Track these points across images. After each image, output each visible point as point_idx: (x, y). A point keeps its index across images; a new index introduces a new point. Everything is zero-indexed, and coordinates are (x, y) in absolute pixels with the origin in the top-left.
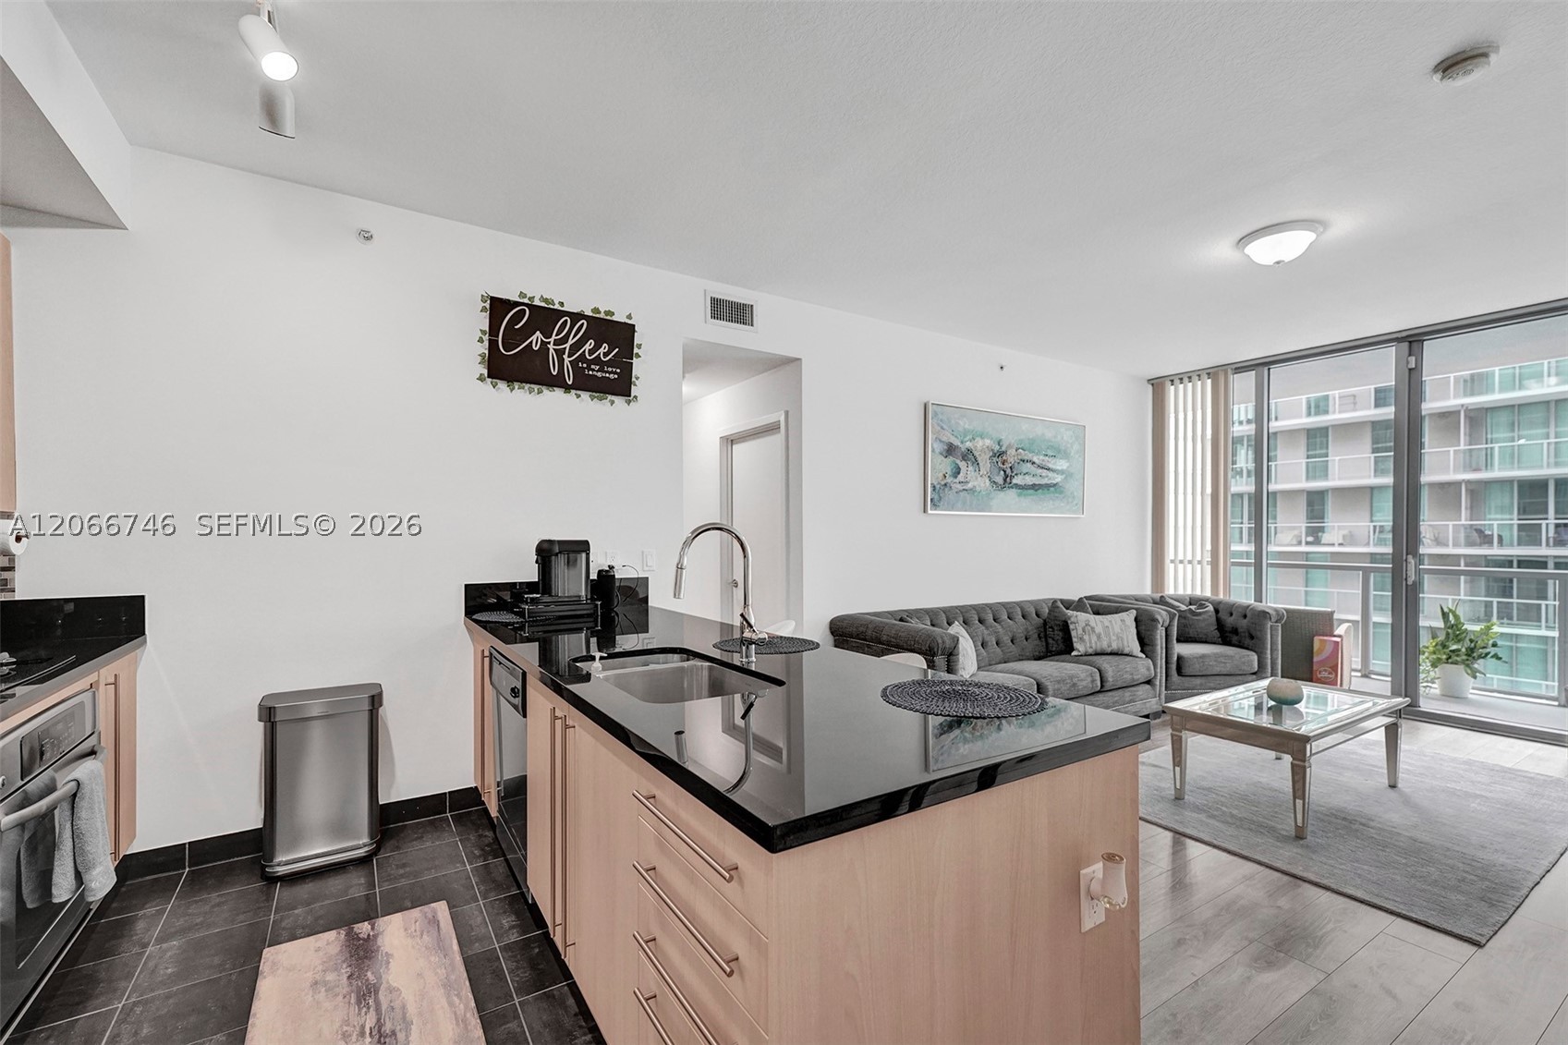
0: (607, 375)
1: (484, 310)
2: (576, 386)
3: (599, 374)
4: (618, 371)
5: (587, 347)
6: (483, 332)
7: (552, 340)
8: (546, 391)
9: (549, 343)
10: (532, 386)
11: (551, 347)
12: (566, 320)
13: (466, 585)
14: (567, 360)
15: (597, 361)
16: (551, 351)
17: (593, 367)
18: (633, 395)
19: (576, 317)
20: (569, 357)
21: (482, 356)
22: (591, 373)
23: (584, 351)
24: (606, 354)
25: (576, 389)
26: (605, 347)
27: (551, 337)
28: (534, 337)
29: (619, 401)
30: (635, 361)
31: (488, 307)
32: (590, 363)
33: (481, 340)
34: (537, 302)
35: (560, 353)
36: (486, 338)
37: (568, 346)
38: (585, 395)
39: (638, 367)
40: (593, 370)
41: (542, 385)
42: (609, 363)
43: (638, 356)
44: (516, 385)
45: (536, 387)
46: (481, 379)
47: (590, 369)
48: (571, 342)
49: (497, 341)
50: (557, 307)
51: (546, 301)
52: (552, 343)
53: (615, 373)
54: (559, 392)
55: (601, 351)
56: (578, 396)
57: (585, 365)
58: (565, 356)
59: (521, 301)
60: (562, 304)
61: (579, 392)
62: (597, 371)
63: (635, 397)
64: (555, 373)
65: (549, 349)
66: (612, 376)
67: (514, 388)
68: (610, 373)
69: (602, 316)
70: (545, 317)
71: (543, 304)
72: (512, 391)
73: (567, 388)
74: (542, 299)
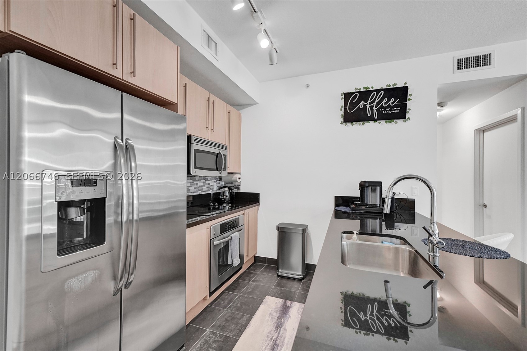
0: (394, 111)
1: (342, 98)
2: (378, 119)
3: (390, 112)
4: (399, 108)
5: (384, 102)
6: (342, 107)
7: (368, 103)
8: (366, 123)
9: (367, 104)
10: (360, 122)
11: (368, 106)
12: (375, 93)
13: (335, 196)
14: (374, 109)
15: (389, 106)
16: (368, 107)
17: (386, 109)
18: (407, 117)
19: (378, 91)
20: (375, 108)
21: (342, 115)
22: (386, 112)
23: (383, 104)
24: (393, 103)
25: (379, 120)
26: (393, 100)
27: (368, 102)
28: (361, 104)
29: (400, 122)
30: (408, 102)
31: (344, 97)
32: (385, 108)
33: (341, 110)
34: (362, 90)
35: (372, 108)
36: (343, 109)
37: (375, 103)
38: (383, 122)
39: (409, 104)
40: (387, 111)
41: (365, 121)
42: (395, 106)
43: (410, 99)
44: (354, 123)
45: (362, 123)
46: (341, 123)
47: (385, 110)
48: (376, 101)
49: (347, 108)
50: (371, 89)
51: (366, 88)
52: (368, 104)
53: (398, 109)
54: (372, 123)
55: (391, 102)
56: (380, 123)
57: (383, 110)
58: (374, 108)
59: (356, 91)
60: (372, 87)
61: (380, 121)
62: (389, 111)
63: (409, 118)
64: (369, 116)
65: (367, 106)
66: (396, 111)
67: (353, 125)
68: (395, 110)
69: (392, 87)
70: (365, 94)
71: (365, 90)
72: (352, 126)
73: (375, 120)
74: (364, 88)
